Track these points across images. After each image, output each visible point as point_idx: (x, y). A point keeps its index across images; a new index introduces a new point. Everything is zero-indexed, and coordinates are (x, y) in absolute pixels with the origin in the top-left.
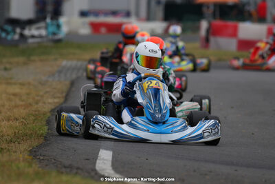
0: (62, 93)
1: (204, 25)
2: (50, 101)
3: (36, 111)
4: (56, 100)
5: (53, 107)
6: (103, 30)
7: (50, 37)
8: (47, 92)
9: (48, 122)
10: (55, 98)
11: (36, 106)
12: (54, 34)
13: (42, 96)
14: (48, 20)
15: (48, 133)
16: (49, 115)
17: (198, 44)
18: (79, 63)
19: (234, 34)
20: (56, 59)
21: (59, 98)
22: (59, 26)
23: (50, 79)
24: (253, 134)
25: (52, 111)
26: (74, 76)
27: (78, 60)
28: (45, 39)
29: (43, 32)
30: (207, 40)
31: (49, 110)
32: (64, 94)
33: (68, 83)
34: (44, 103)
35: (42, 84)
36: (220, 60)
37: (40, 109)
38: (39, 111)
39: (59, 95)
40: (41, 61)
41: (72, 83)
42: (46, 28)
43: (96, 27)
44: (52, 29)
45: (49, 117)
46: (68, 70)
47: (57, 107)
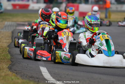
4: (8, 41)
5: (8, 44)
9: (9, 52)
15: (11, 58)
18: (13, 23)
19: (77, 9)
20: (2, 21)
21: (9, 39)
23: (2, 31)
25: (9, 46)
26: (12, 29)
27: (12, 21)
33: (10, 32)
34: (3, 42)
37: (2, 45)
39: (8, 38)
41: (13, 33)
45: (9, 50)
46: (8, 26)
47: (10, 44)
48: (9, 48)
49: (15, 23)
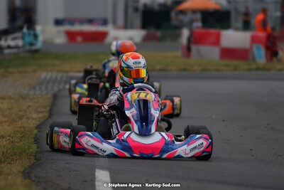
0: (45, 107)
1: (185, 33)
2: (34, 116)
3: (21, 128)
4: (41, 115)
5: (39, 123)
6: (79, 39)
7: (28, 47)
8: (30, 106)
9: (36, 140)
10: (39, 113)
11: (20, 122)
12: (31, 44)
13: (25, 111)
14: (25, 30)
15: (37, 152)
16: (35, 131)
17: (179, 53)
18: (60, 75)
19: (217, 42)
20: (35, 71)
21: (43, 113)
22: (36, 36)
23: (31, 93)
24: (251, 150)
25: (39, 127)
26: (56, 89)
27: (58, 71)
28: (21, 50)
29: (20, 43)
30: (189, 49)
31: (35, 126)
32: (48, 109)
33: (50, 95)
34: (28, 118)
35: (24, 97)
36: (204, 70)
37: (25, 125)
38: (24, 127)
39: (43, 110)
40: (19, 72)
41: (55, 97)
42: (23, 38)
43: (71, 36)
44: (28, 39)
45: (36, 134)
46: (48, 82)
47: (43, 123)
48: (39, 131)
49: (65, 74)
